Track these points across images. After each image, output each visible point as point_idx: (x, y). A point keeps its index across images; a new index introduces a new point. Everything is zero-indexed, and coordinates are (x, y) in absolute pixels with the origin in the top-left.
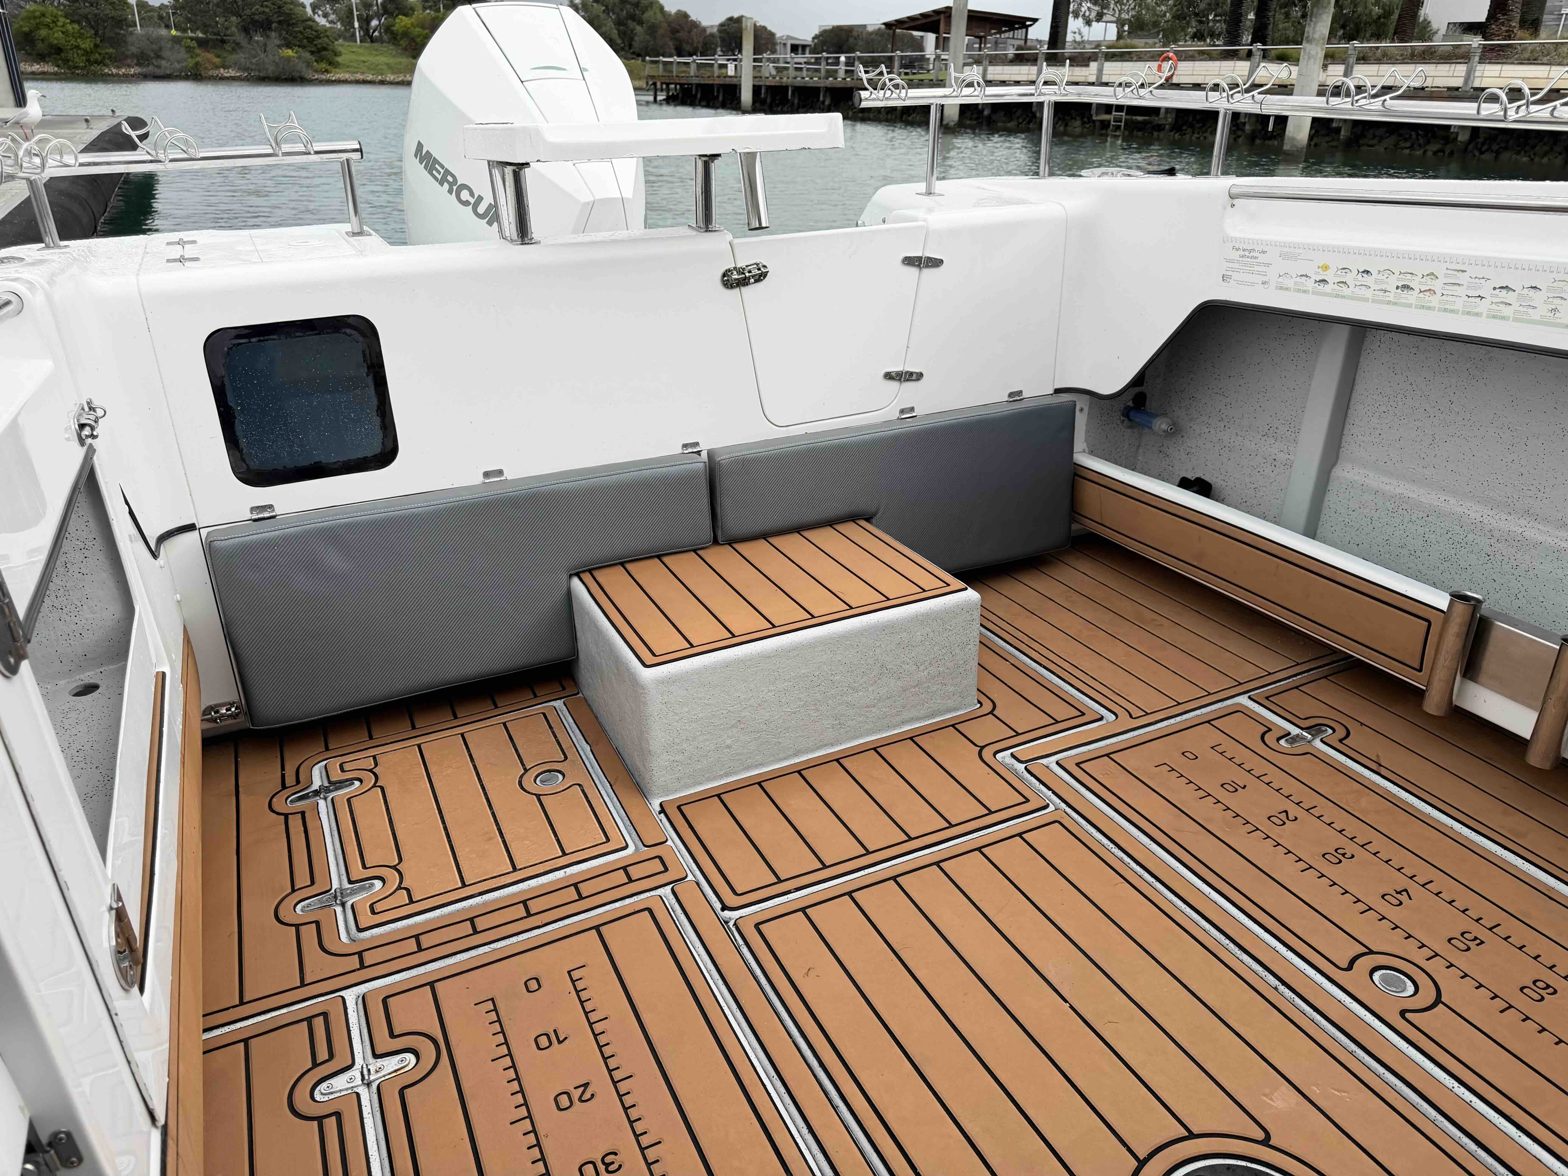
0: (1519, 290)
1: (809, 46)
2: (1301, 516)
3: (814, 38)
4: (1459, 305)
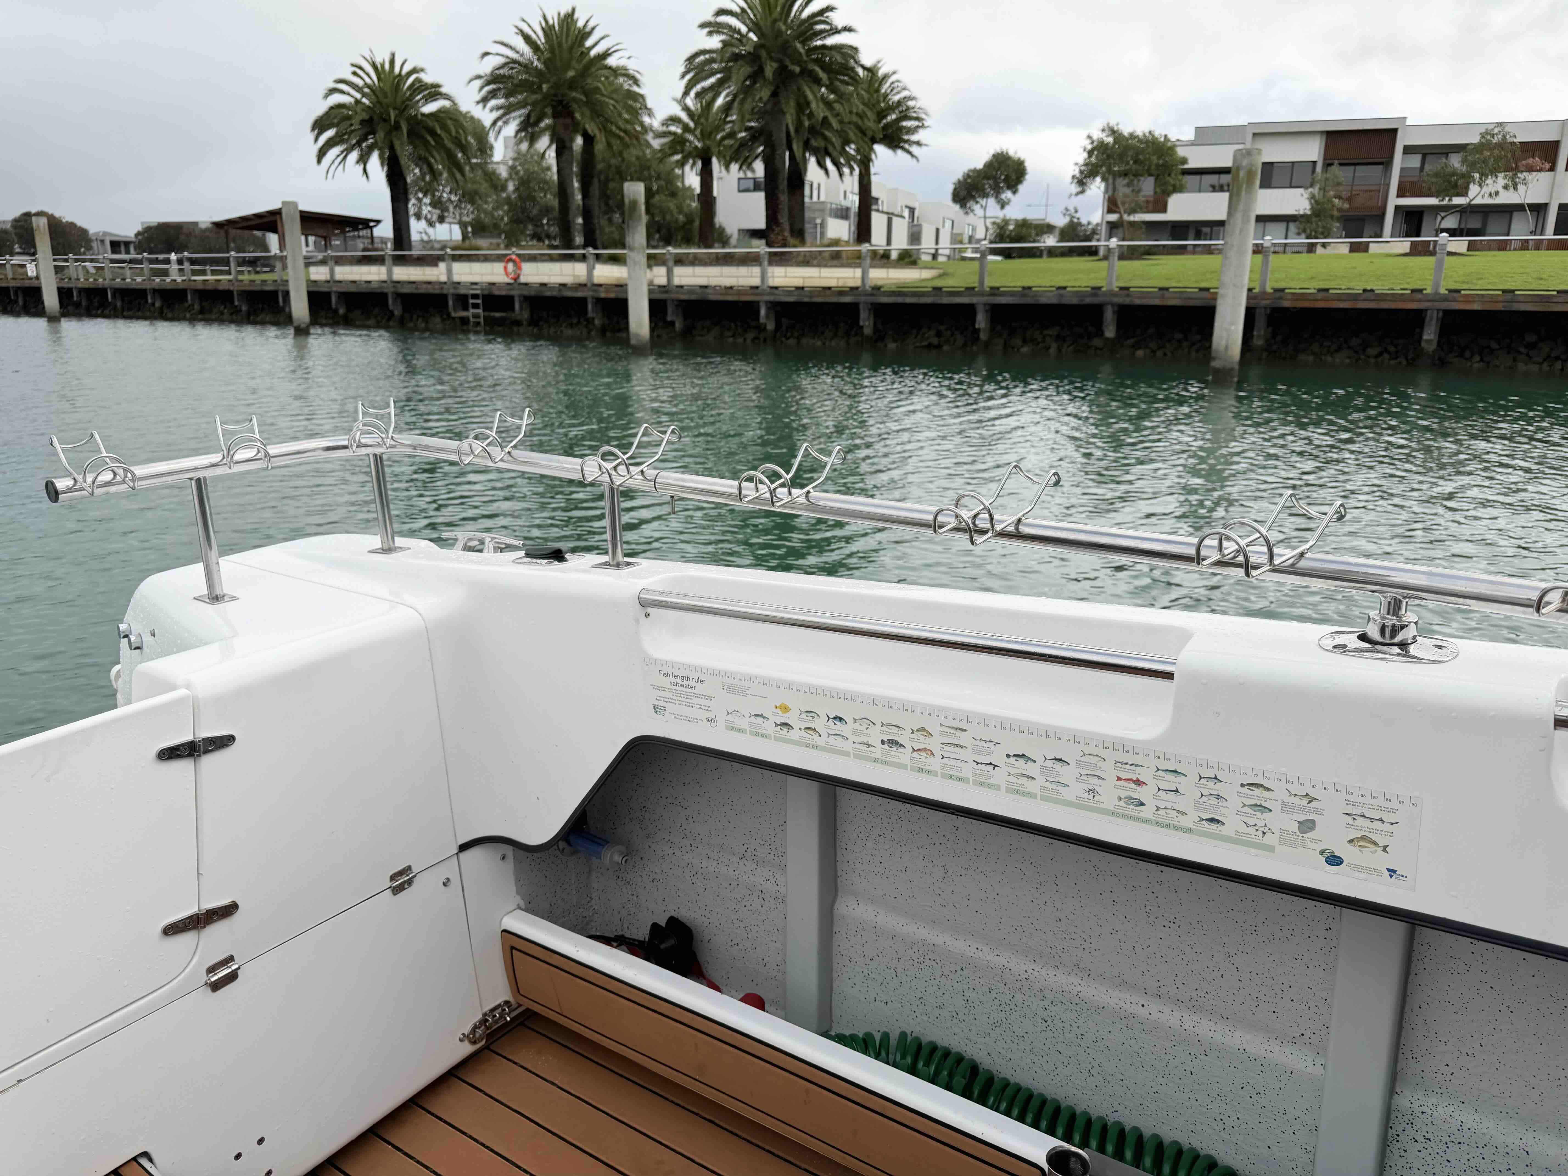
0: (1040, 760)
1: (133, 242)
3: (137, 235)
4: (967, 771)
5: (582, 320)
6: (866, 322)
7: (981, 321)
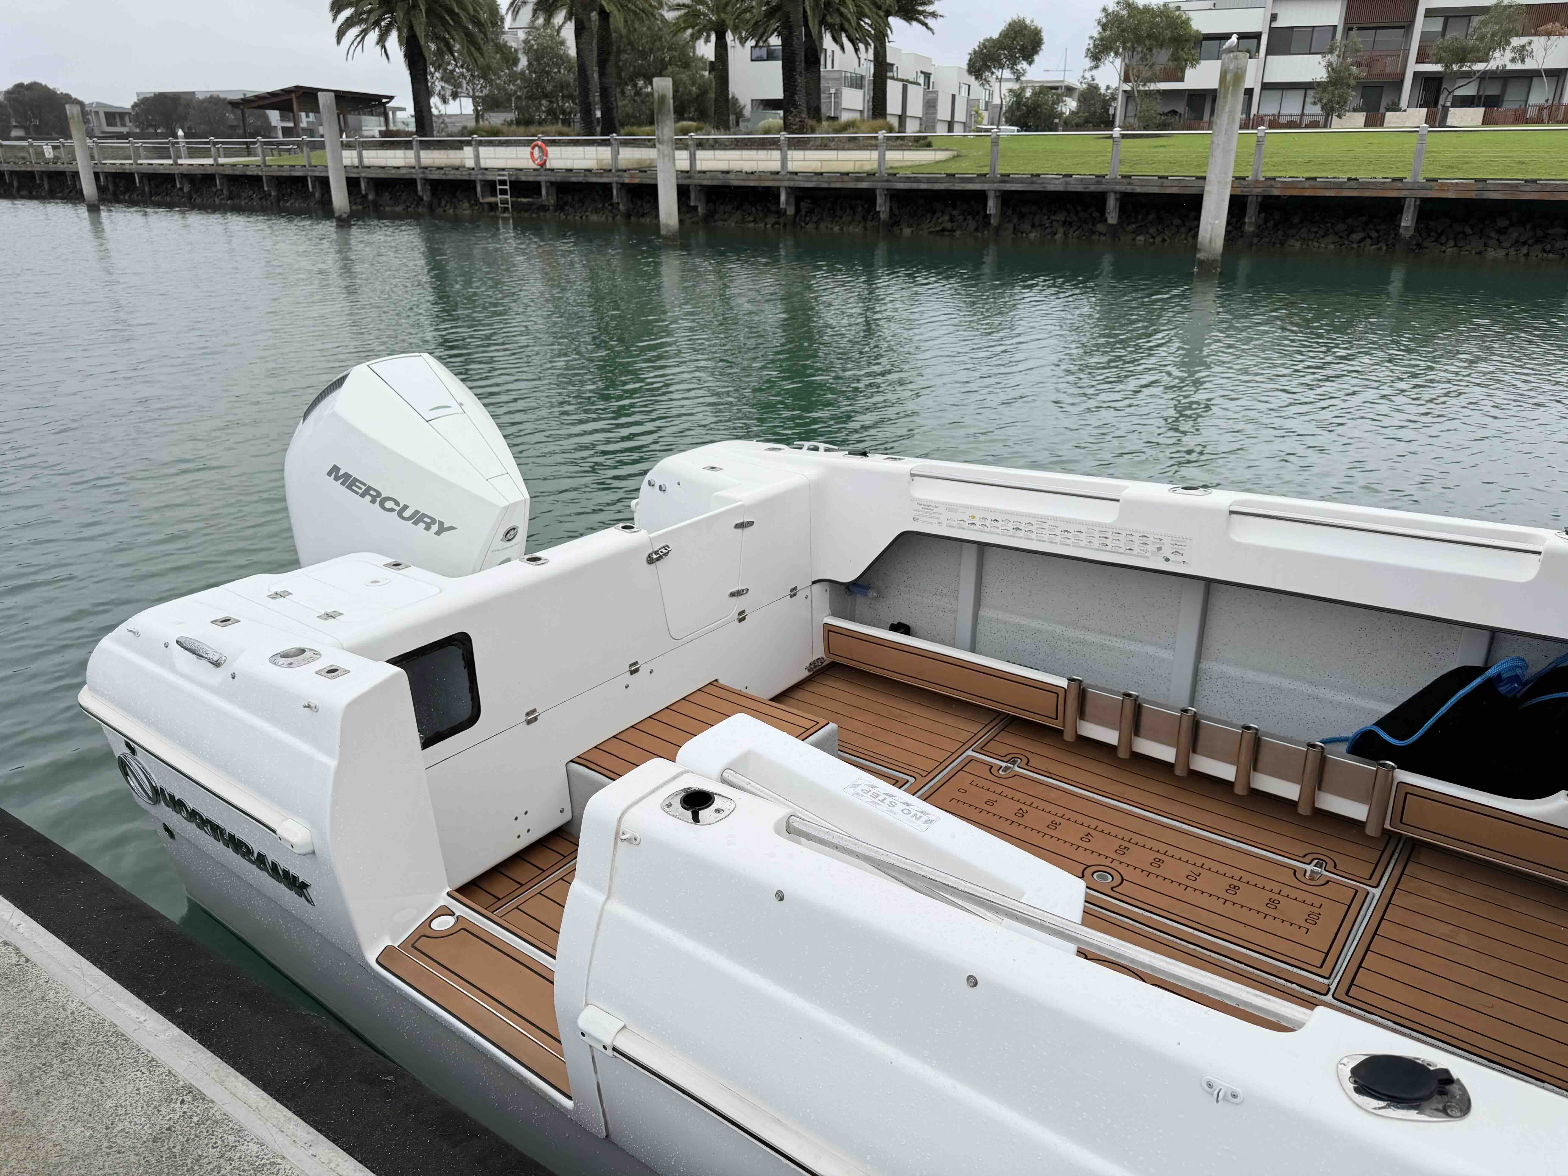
0: (1073, 532)
1: (129, 114)
2: (968, 641)
3: (133, 107)
5: (607, 205)
6: (882, 206)
7: (992, 207)
